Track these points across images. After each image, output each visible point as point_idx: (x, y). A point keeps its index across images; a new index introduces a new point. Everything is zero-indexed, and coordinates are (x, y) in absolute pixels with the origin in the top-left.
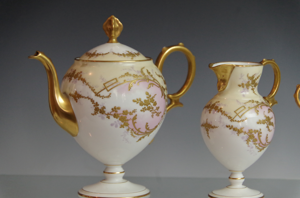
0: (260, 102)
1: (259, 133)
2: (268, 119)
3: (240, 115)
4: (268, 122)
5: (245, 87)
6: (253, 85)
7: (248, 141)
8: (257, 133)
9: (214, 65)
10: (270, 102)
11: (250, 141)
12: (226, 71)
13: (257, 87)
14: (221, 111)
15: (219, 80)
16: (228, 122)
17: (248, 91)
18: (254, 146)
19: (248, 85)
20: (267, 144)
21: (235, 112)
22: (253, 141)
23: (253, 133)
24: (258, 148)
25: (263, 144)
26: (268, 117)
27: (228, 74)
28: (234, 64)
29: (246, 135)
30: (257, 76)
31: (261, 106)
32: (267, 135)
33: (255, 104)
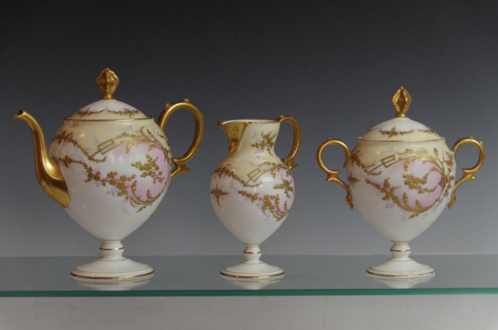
0: (277, 164)
1: (277, 199)
2: (286, 183)
3: (254, 179)
4: (286, 187)
5: (260, 147)
6: (269, 145)
7: (264, 208)
8: (274, 200)
9: (224, 123)
10: (289, 165)
11: (266, 208)
12: (237, 129)
13: (273, 147)
14: (233, 175)
15: (230, 140)
16: (241, 187)
17: (263, 152)
18: (271, 214)
19: (263, 145)
20: (286, 212)
21: (248, 175)
22: (270, 209)
23: (270, 200)
24: (276, 217)
25: (281, 212)
26: (287, 181)
27: (240, 133)
28: (247, 121)
29: (262, 201)
30: (274, 134)
31: (278, 169)
32: (286, 201)
33: (272, 166)
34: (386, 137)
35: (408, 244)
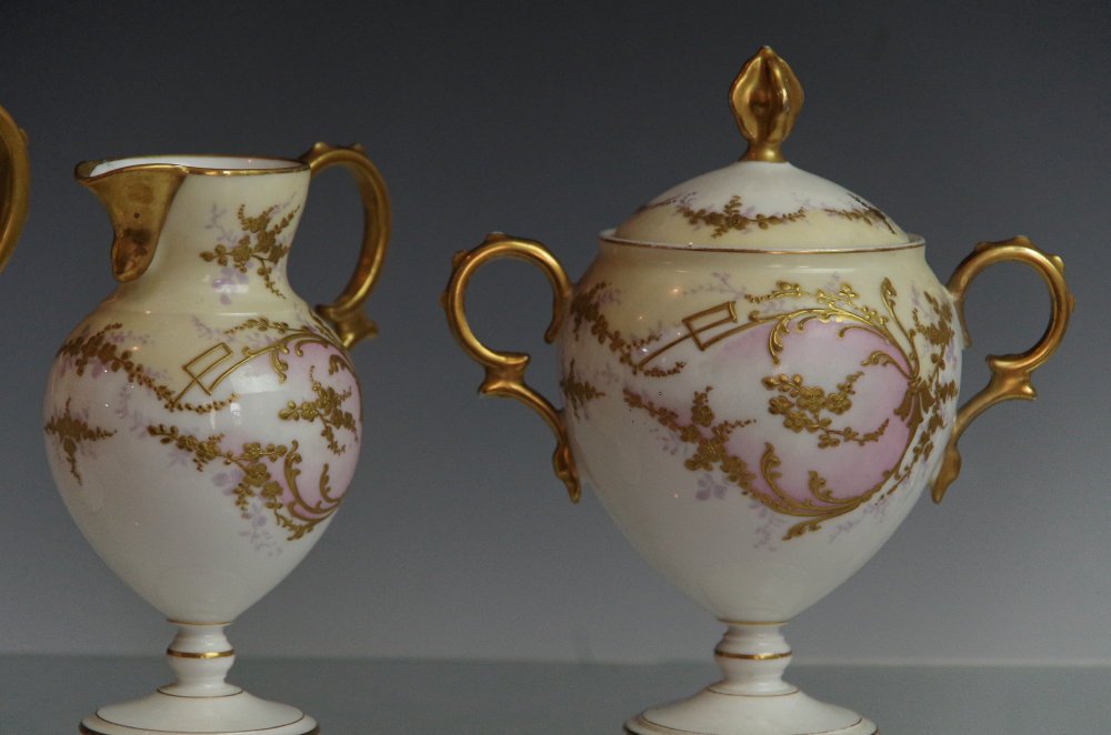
0: (295, 325)
1: (291, 458)
2: (329, 399)
3: (207, 380)
4: (328, 413)
5: (231, 261)
6: (266, 256)
7: (241, 493)
8: (281, 461)
9: (101, 169)
10: (345, 327)
11: (250, 493)
12: (147, 195)
13: (283, 261)
14: (129, 367)
15: (121, 233)
16: (156, 413)
17: (243, 280)
18: (269, 514)
19: (242, 256)
20: (325, 505)
21: (185, 368)
22: (264, 494)
23: (265, 460)
24: (287, 524)
25: (307, 508)
26: (331, 390)
27: (157, 208)
28: (183, 162)
29: (234, 466)
30: (285, 214)
31: (299, 345)
32: (326, 467)
33: (274, 334)
34: (704, 236)
35: (782, 631)
